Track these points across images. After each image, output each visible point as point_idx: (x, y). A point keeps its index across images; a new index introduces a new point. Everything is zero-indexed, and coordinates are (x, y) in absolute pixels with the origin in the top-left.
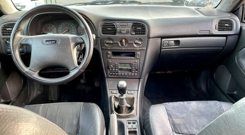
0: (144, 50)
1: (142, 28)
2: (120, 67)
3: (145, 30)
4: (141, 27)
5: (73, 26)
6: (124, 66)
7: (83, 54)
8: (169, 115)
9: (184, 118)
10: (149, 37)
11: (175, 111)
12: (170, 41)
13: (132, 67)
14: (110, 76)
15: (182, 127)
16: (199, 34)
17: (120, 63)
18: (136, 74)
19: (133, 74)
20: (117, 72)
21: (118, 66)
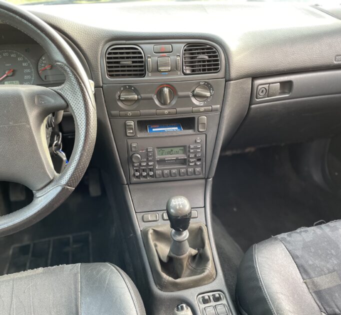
0: (216, 110)
1: (210, 57)
2: (158, 157)
3: (217, 60)
4: (208, 53)
5: (25, 61)
6: (169, 153)
7: (61, 134)
8: (302, 270)
9: (334, 270)
10: (227, 79)
11: (311, 254)
12: (271, 85)
13: (188, 154)
14: (134, 180)
15: (337, 295)
16: (335, 62)
17: (158, 148)
18: (198, 169)
19: (190, 170)
20: (151, 170)
21: (154, 155)
